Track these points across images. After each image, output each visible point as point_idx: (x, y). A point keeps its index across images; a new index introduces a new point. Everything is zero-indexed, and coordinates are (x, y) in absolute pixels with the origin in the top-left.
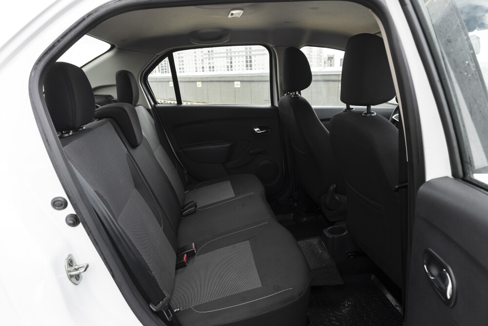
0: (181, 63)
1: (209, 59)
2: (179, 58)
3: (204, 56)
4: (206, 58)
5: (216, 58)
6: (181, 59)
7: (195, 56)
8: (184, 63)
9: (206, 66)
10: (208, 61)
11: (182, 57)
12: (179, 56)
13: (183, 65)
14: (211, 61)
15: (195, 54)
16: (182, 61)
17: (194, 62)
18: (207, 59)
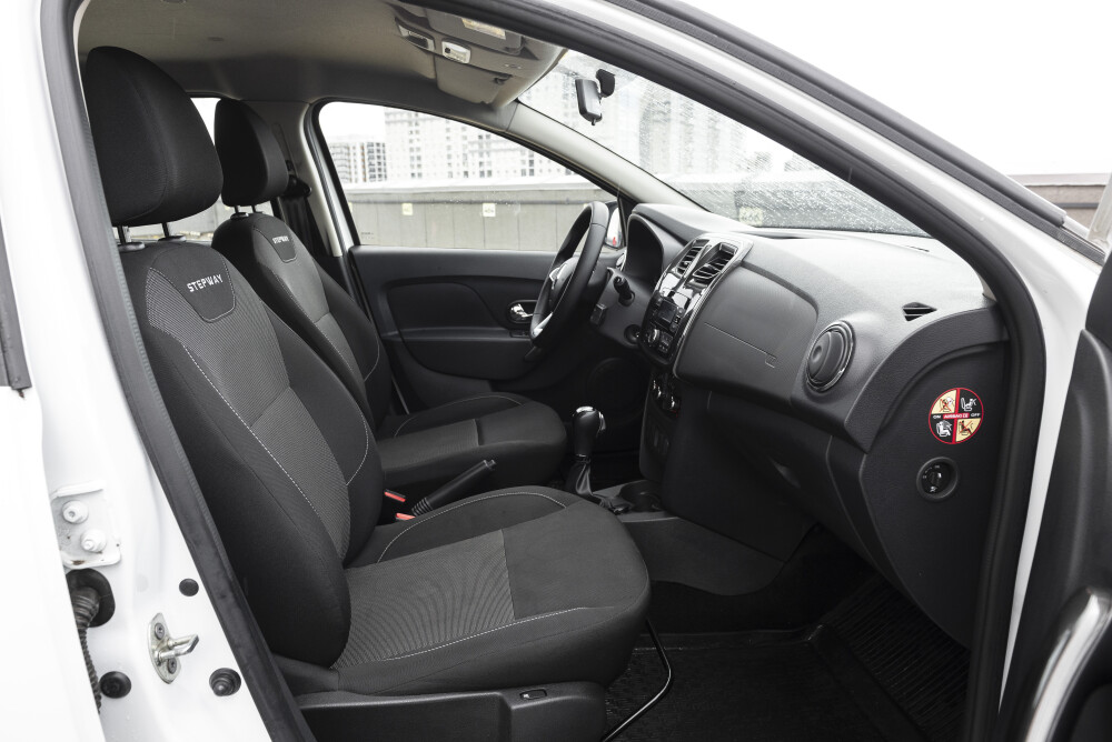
0: (416, 163)
1: (481, 155)
2: (412, 150)
3: (470, 148)
4: (472, 152)
5: (497, 151)
6: (415, 154)
7: (449, 148)
8: (423, 162)
9: (474, 169)
10: (478, 159)
11: (418, 149)
12: (412, 145)
13: (419, 166)
14: (485, 159)
15: (448, 143)
16: (419, 158)
17: (447, 161)
18: (477, 155)
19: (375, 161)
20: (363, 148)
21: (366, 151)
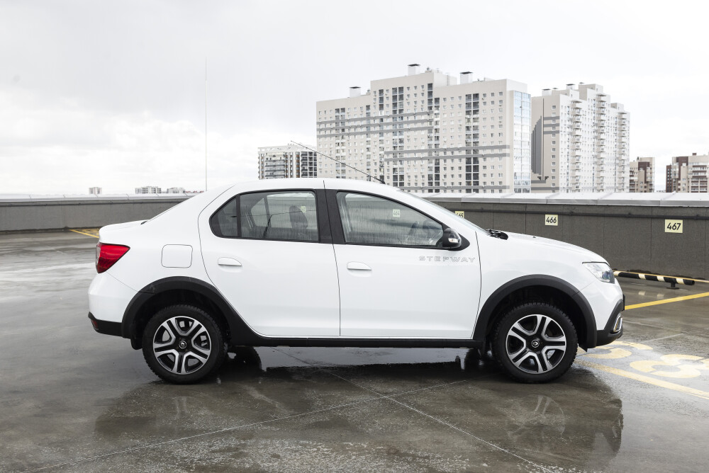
19: (307, 167)
20: (298, 157)
21: (301, 158)
